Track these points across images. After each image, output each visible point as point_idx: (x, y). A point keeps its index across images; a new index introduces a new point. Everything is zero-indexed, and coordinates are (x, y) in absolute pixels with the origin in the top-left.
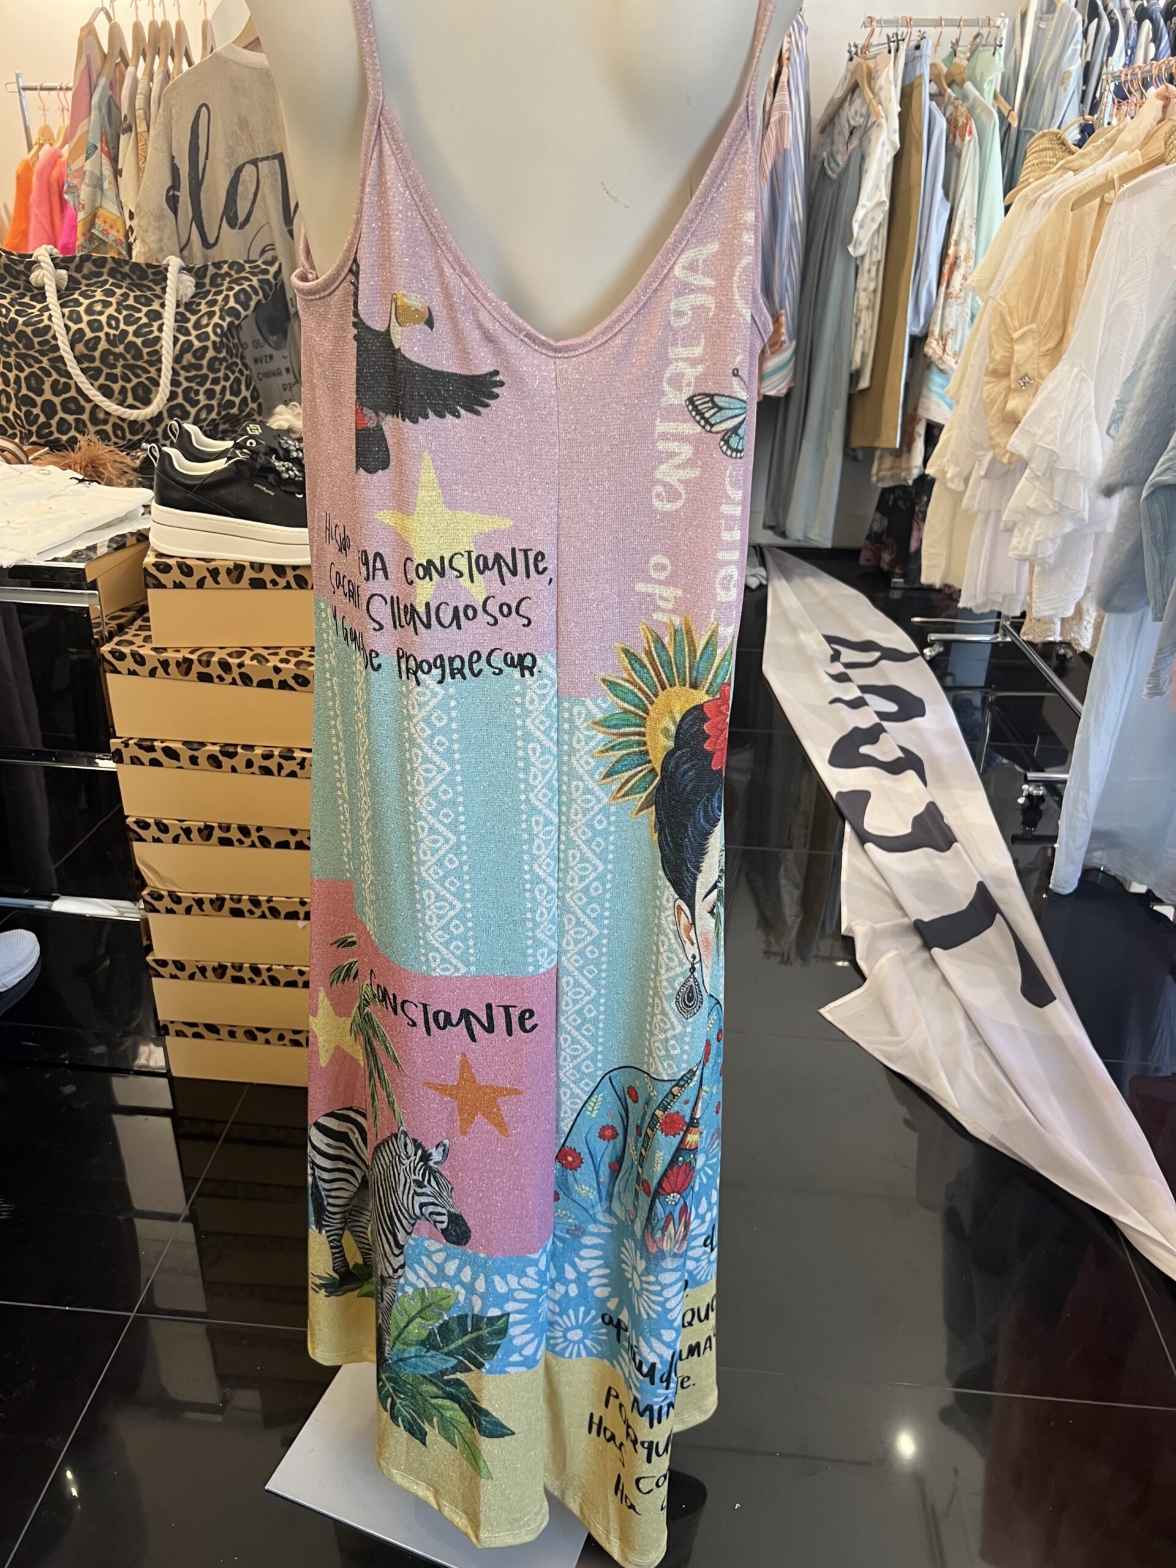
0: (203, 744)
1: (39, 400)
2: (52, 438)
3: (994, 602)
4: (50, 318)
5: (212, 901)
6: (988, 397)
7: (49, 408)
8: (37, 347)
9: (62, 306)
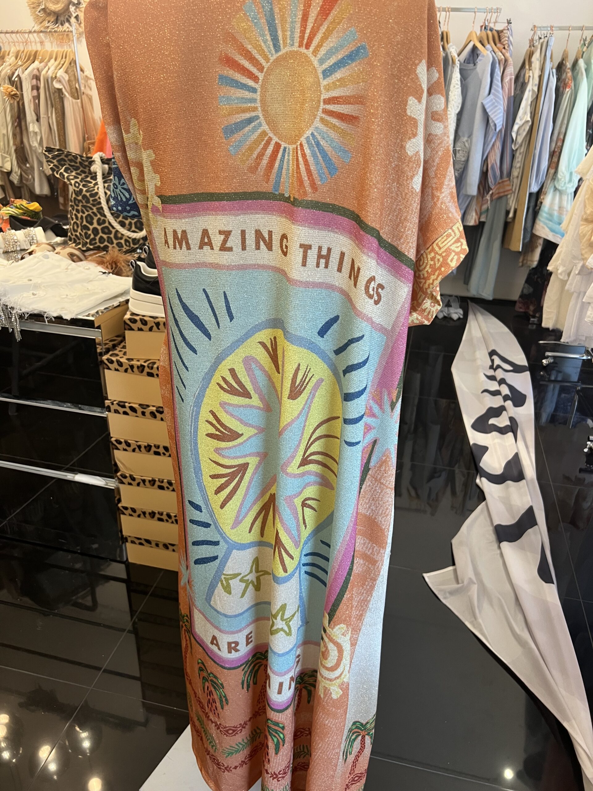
0: (148, 406)
1: (91, 227)
2: (96, 245)
3: (581, 340)
4: (98, 188)
5: (150, 481)
6: (582, 232)
7: (95, 231)
8: (91, 202)
9: (104, 182)
